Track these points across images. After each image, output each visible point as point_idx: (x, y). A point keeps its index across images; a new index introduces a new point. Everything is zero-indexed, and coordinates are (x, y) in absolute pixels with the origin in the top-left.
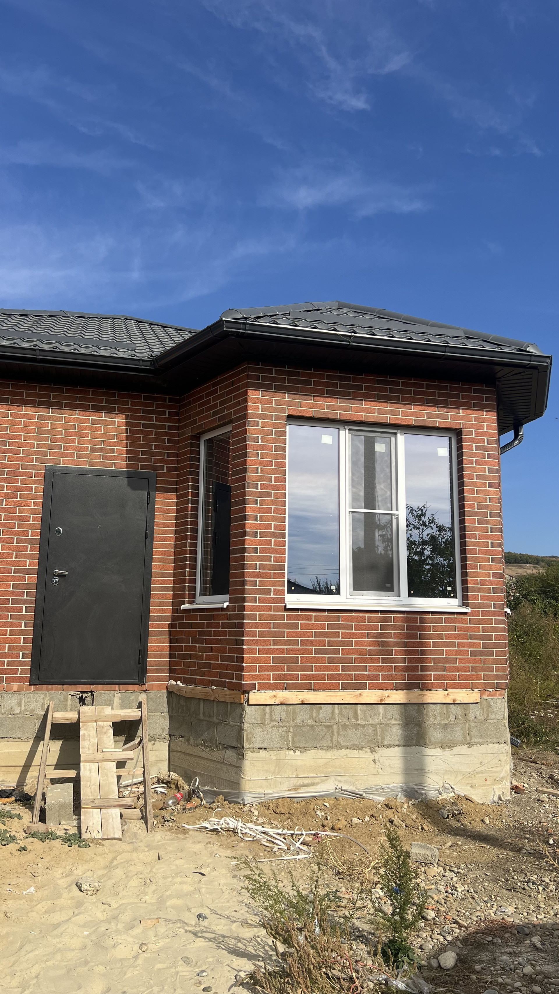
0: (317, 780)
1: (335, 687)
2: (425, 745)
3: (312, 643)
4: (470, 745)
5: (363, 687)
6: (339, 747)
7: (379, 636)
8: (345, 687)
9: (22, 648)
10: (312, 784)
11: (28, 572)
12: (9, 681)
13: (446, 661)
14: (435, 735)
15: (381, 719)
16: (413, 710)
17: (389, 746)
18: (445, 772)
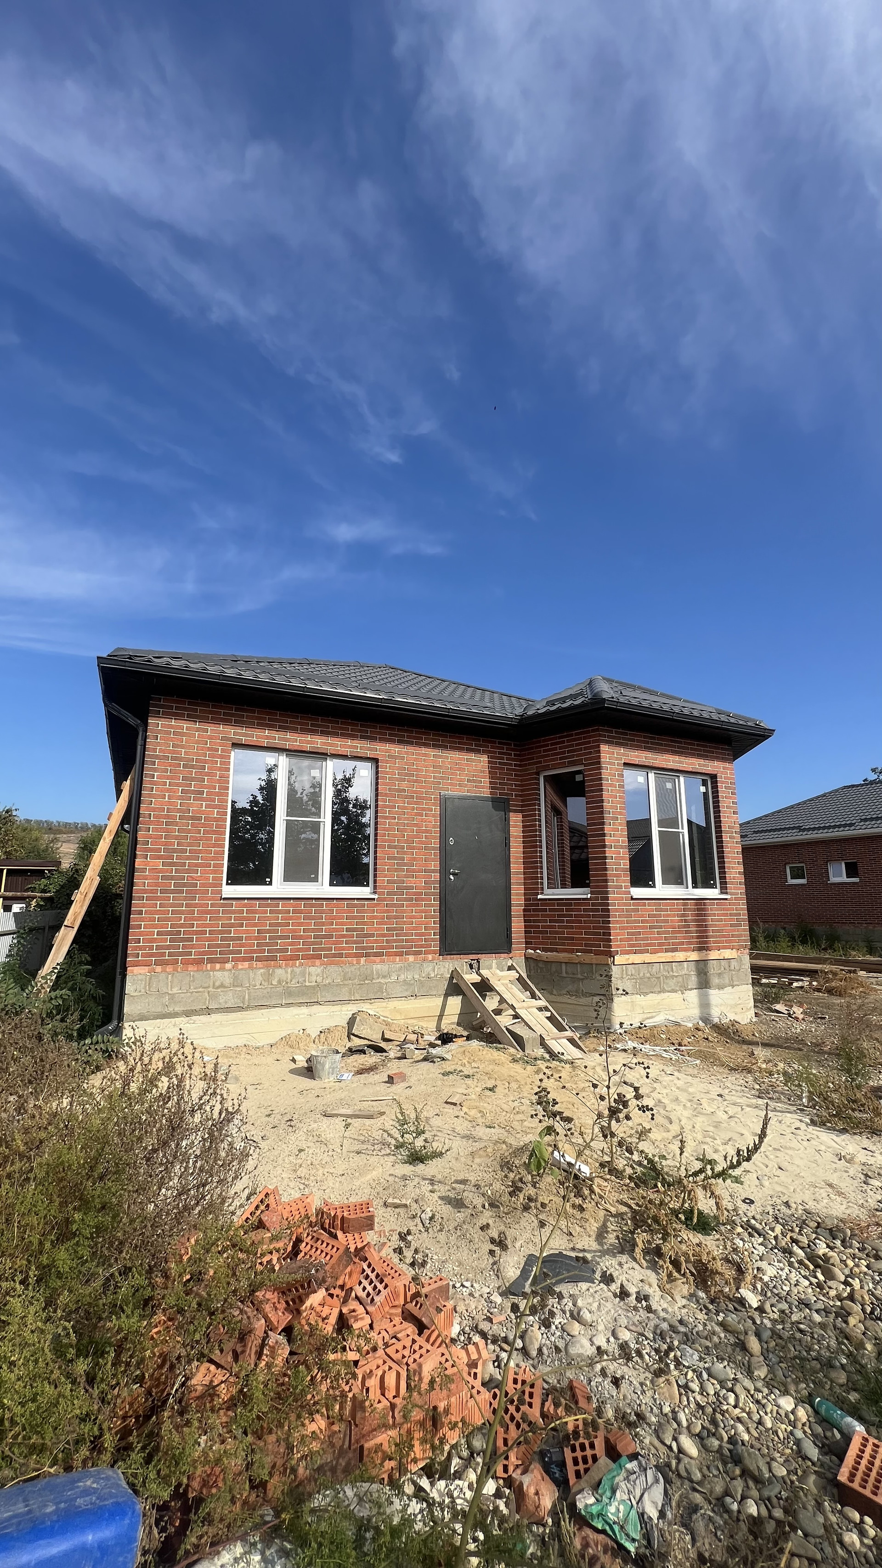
0: (654, 1014)
1: (661, 951)
2: (710, 988)
3: (647, 922)
4: (733, 986)
5: (674, 950)
6: (663, 991)
7: (683, 915)
8: (667, 951)
9: (433, 928)
10: (652, 1017)
11: (434, 871)
12: (426, 953)
13: (718, 931)
14: (715, 981)
15: (685, 972)
16: (702, 964)
17: (691, 989)
18: (721, 1005)
